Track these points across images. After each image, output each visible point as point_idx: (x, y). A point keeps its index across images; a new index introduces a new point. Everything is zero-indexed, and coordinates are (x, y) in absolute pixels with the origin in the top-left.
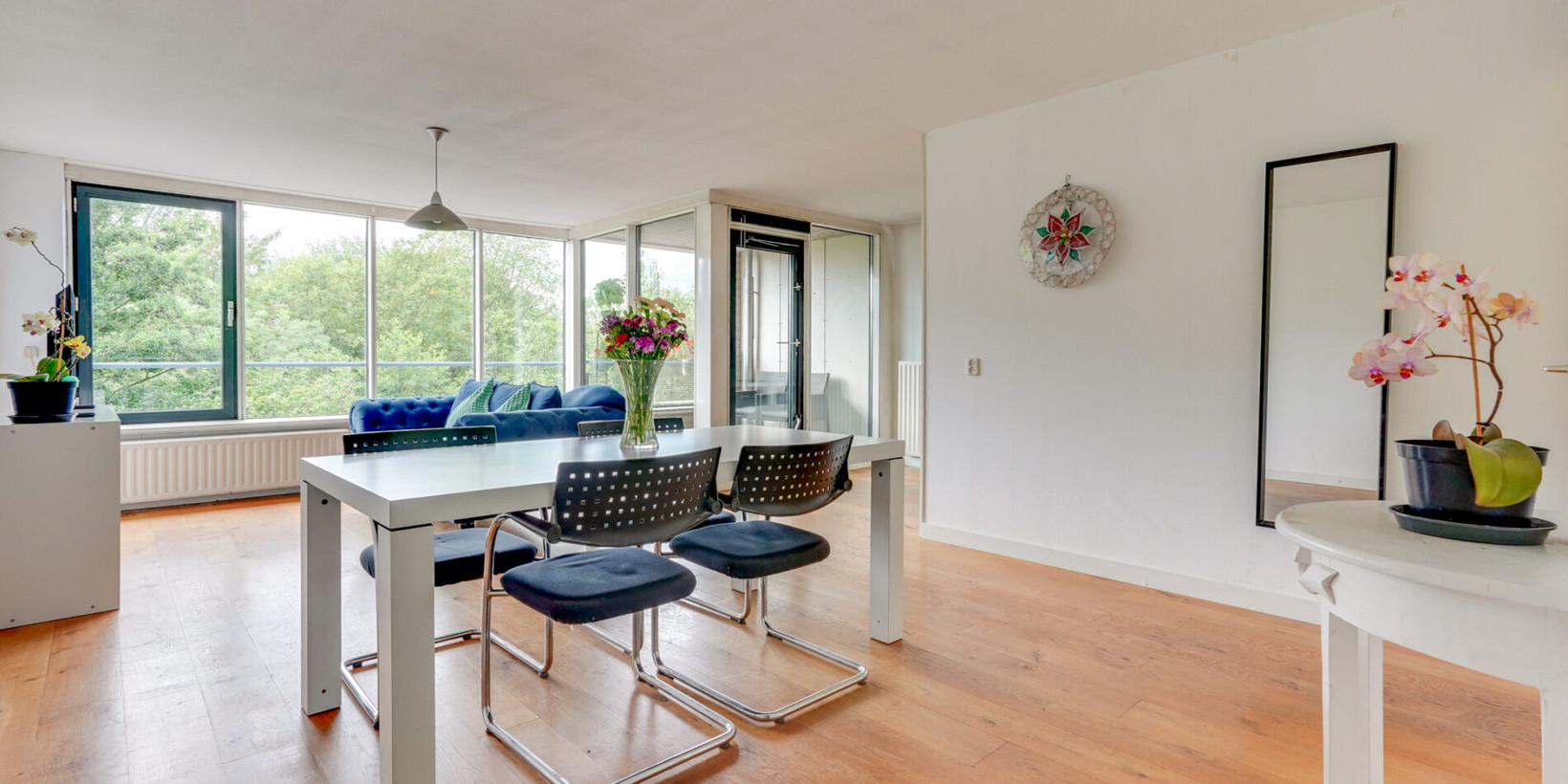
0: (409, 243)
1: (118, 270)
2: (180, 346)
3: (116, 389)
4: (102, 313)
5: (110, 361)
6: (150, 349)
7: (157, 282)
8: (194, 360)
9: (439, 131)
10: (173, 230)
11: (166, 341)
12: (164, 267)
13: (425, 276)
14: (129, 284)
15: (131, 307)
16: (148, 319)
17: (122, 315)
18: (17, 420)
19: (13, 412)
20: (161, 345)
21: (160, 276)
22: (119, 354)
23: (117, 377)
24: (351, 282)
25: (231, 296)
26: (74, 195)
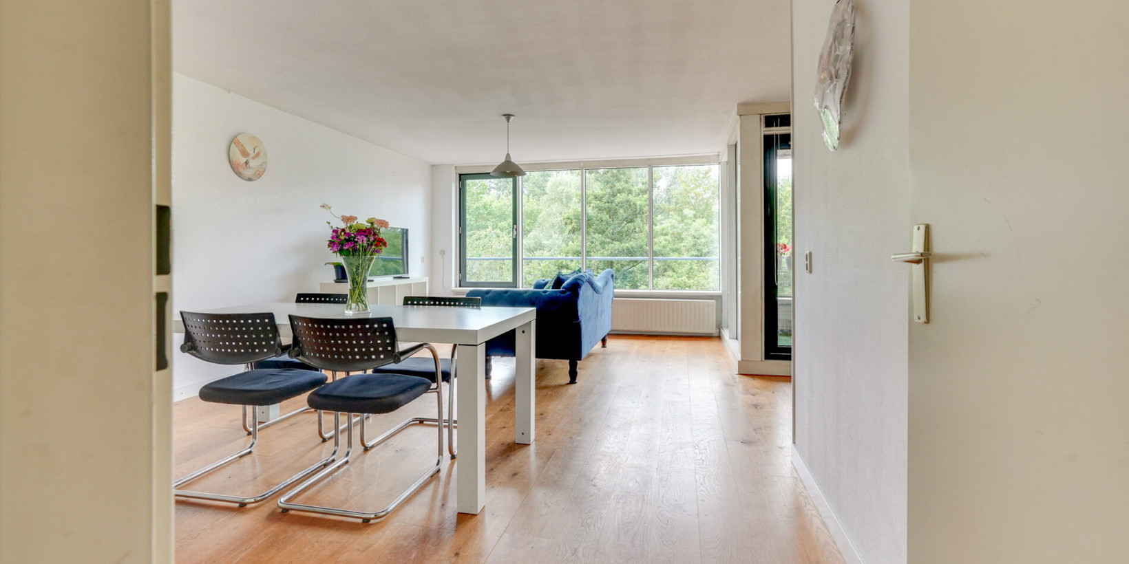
9: (508, 116)
18: (336, 282)
19: (335, 278)
25: (515, 222)
26: (460, 180)
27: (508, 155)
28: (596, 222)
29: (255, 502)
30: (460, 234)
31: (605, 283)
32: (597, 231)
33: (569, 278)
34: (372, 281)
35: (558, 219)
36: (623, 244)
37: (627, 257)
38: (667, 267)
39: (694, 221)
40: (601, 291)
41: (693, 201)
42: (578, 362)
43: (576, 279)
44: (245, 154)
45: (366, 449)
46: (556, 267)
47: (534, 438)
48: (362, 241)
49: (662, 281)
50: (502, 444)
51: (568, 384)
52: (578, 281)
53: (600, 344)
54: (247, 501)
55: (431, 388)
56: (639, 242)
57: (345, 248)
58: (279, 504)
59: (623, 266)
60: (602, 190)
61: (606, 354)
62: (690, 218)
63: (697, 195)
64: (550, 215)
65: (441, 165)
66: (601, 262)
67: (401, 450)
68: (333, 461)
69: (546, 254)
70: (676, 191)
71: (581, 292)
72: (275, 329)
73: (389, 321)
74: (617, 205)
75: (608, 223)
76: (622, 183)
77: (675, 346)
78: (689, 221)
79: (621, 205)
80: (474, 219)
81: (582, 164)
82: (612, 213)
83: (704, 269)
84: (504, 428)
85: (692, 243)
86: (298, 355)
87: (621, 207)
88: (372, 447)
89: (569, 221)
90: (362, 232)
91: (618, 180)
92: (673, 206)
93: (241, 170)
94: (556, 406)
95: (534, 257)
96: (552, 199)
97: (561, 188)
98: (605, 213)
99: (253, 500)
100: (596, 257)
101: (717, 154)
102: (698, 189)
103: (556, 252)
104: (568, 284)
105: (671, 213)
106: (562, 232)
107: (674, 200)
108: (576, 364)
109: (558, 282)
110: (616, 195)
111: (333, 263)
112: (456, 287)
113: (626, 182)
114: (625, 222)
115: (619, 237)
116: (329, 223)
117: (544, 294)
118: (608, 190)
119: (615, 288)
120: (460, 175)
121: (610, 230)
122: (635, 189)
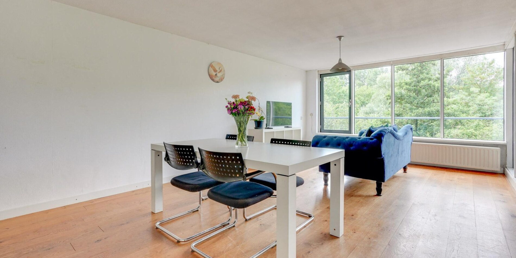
9: (340, 37)
19: (255, 127)
25: (350, 98)
26: (320, 77)
27: (340, 60)
28: (407, 97)
29: (185, 242)
30: (321, 105)
31: (405, 133)
32: (407, 102)
33: (377, 130)
34: (272, 128)
35: (383, 97)
36: (426, 109)
37: (428, 117)
38: (457, 123)
39: (479, 95)
40: (401, 138)
41: (479, 83)
42: (383, 183)
43: (381, 131)
44: (215, 71)
45: (246, 220)
46: (381, 122)
47: (343, 233)
48: (241, 108)
49: (454, 132)
50: (321, 233)
51: (375, 196)
52: (382, 132)
53: (402, 170)
54: (181, 240)
55: (273, 194)
56: (436, 108)
57: (233, 112)
58: (191, 247)
59: (424, 122)
60: (410, 79)
61: (406, 178)
62: (476, 93)
63: (482, 79)
64: (378, 95)
65: (311, 70)
66: (409, 120)
67: (263, 225)
68: (228, 224)
69: (376, 115)
70: (465, 77)
71: (384, 140)
72: (194, 154)
73: (240, 155)
74: (421, 88)
75: (414, 98)
76: (425, 74)
77: (462, 177)
78: (475, 95)
79: (424, 87)
80: (338, 98)
81: (392, 62)
82: (418, 92)
83: (487, 125)
84: (326, 221)
85: (477, 108)
86: (203, 169)
87: (423, 88)
88: (250, 219)
89: (389, 98)
90: (243, 103)
91: (422, 73)
92: (461, 87)
93: (214, 78)
94: (363, 211)
95: (369, 117)
96: (380, 87)
97: (385, 80)
98: (413, 92)
99: (183, 240)
100: (406, 117)
101: (503, 44)
102: (483, 74)
103: (382, 114)
104: (375, 134)
105: (460, 91)
106: (385, 104)
107: (463, 83)
108: (381, 184)
109: (370, 132)
110: (420, 82)
111: (254, 120)
112: (319, 132)
113: (428, 74)
114: (426, 97)
115: (423, 105)
116: (226, 99)
117: (359, 139)
118: (415, 79)
119: (413, 135)
120: (321, 75)
121: (416, 101)
122: (434, 77)
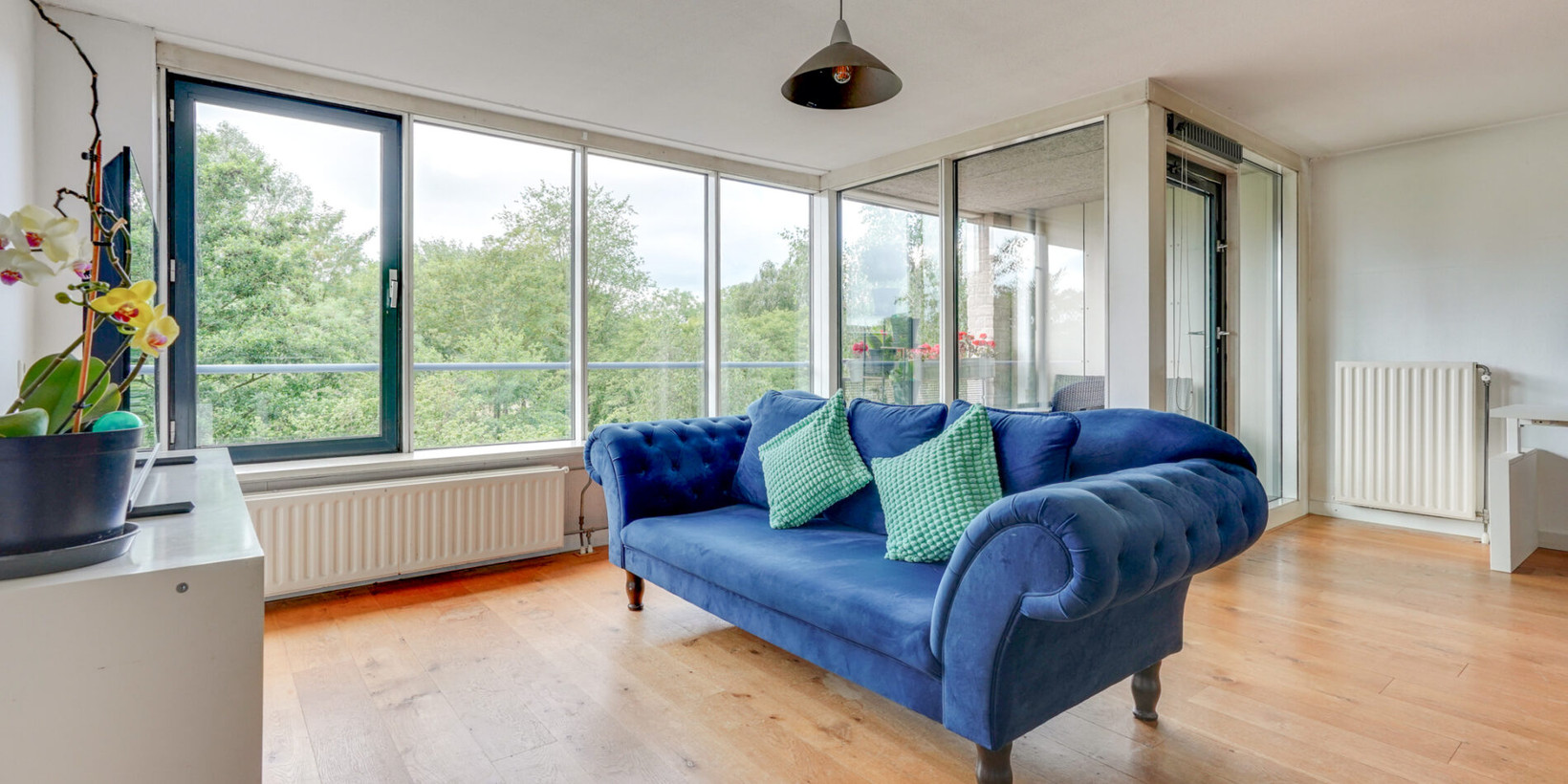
0: (498, 240)
1: (226, 265)
2: (286, 345)
3: (223, 390)
4: (210, 310)
5: (218, 362)
6: (256, 348)
7: (264, 277)
8: (300, 361)
10: (280, 224)
11: (274, 339)
12: (271, 262)
13: (516, 273)
14: (237, 280)
15: (239, 304)
16: (254, 318)
17: (229, 312)
20: (268, 344)
21: (267, 271)
22: (225, 355)
23: (224, 378)
24: (442, 280)
26: (170, 94)
